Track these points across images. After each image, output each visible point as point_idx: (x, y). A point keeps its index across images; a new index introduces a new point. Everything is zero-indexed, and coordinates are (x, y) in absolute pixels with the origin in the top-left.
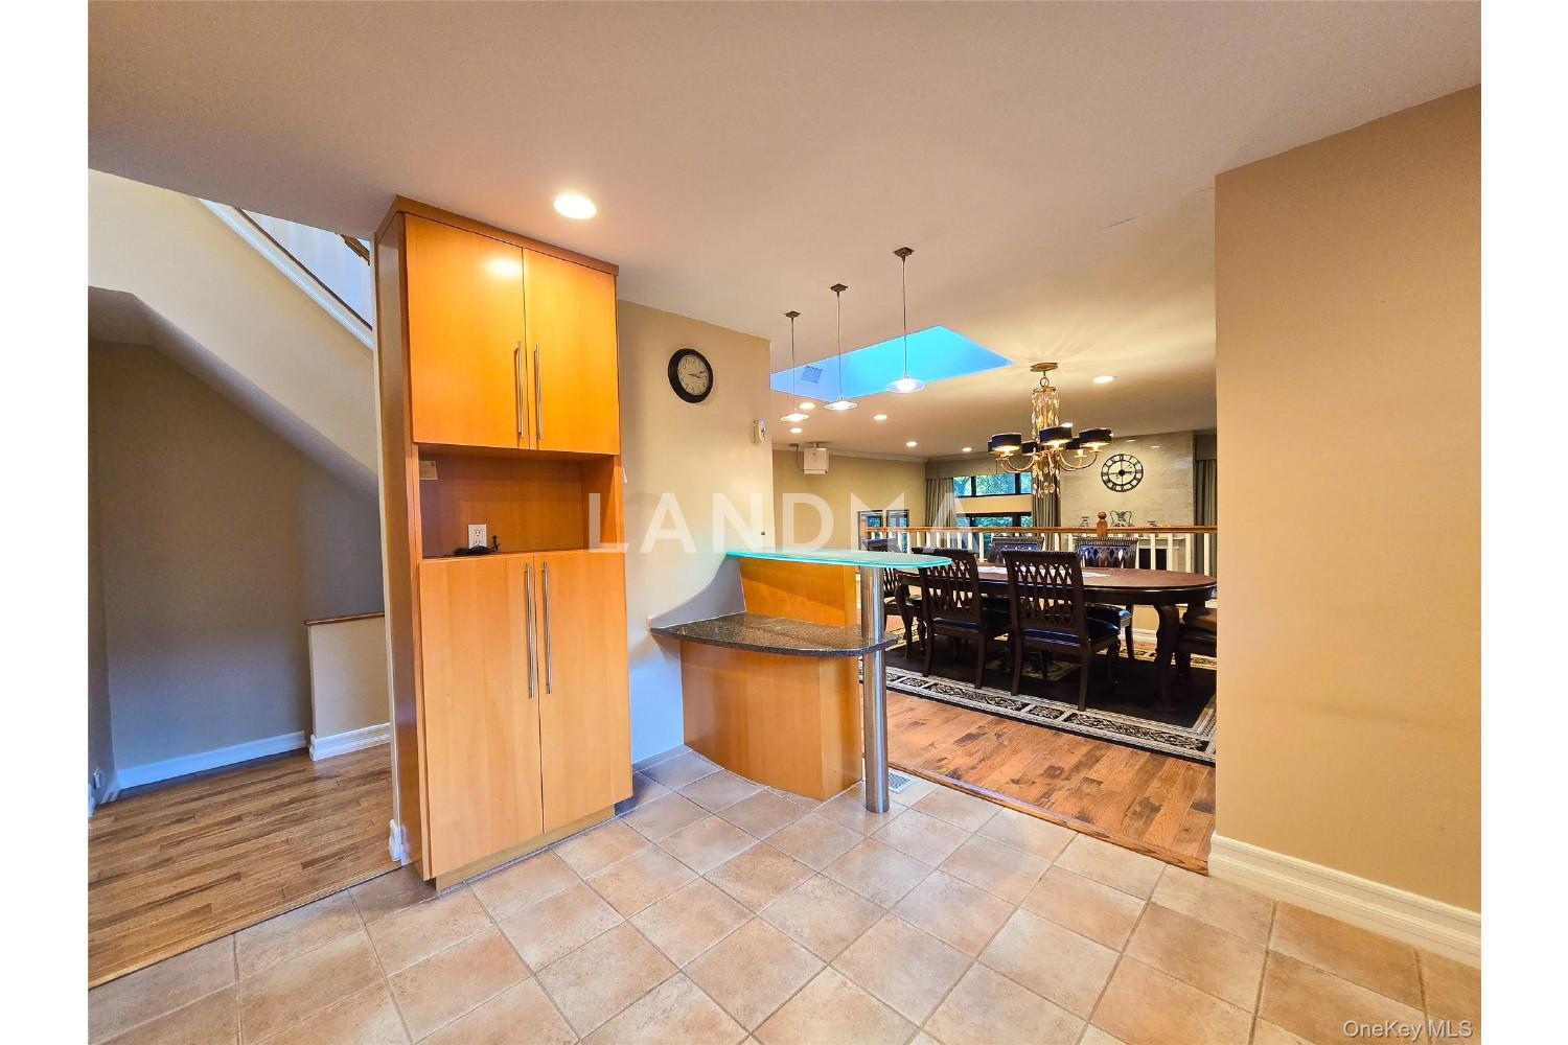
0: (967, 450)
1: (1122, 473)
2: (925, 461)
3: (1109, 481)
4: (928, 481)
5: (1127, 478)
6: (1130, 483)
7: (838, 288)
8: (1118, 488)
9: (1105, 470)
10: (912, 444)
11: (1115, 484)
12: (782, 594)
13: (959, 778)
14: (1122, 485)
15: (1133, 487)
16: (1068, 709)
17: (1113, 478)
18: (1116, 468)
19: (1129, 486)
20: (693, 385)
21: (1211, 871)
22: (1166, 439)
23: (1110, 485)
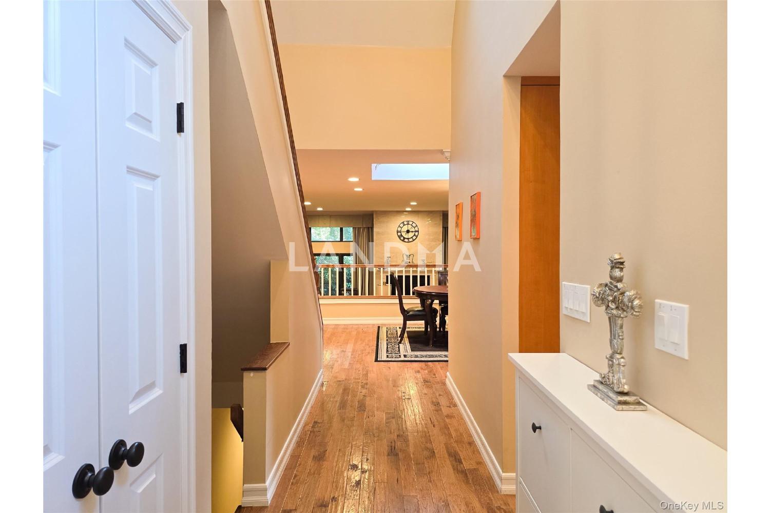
0: (320, 209)
1: (408, 232)
3: (402, 235)
5: (411, 235)
6: (412, 237)
8: (406, 240)
9: (399, 229)
11: (404, 238)
14: (408, 239)
15: (414, 240)
17: (404, 234)
18: (405, 228)
19: (411, 240)
22: (430, 213)
23: (402, 238)
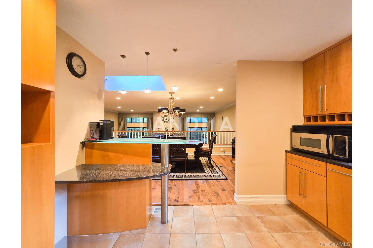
0: (132, 111)
1: (166, 119)
2: (119, 112)
4: (119, 118)
5: (167, 120)
7: (147, 53)
8: (165, 122)
9: (163, 118)
10: (119, 107)
12: (121, 155)
13: (178, 202)
14: (166, 122)
16: (183, 174)
17: (164, 120)
19: (167, 122)
20: (79, 70)
21: (237, 204)
23: (164, 122)
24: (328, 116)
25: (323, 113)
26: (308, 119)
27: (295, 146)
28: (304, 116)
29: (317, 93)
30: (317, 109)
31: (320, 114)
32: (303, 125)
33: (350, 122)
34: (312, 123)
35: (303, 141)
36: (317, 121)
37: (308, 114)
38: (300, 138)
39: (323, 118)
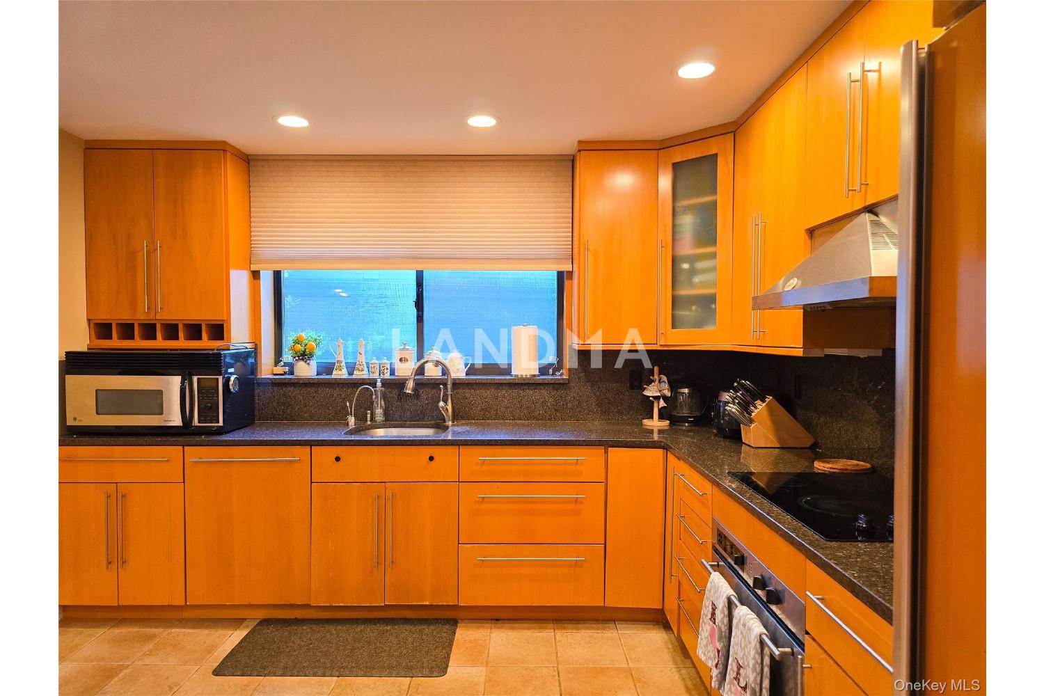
24: (161, 324)
25: (152, 316)
26: (102, 330)
27: (75, 419)
28: (89, 320)
29: (132, 255)
30: (133, 305)
31: (142, 318)
32: (85, 349)
33: (216, 344)
34: (116, 343)
35: (105, 401)
36: (132, 338)
37: (104, 316)
38: (96, 391)
39: (149, 331)
